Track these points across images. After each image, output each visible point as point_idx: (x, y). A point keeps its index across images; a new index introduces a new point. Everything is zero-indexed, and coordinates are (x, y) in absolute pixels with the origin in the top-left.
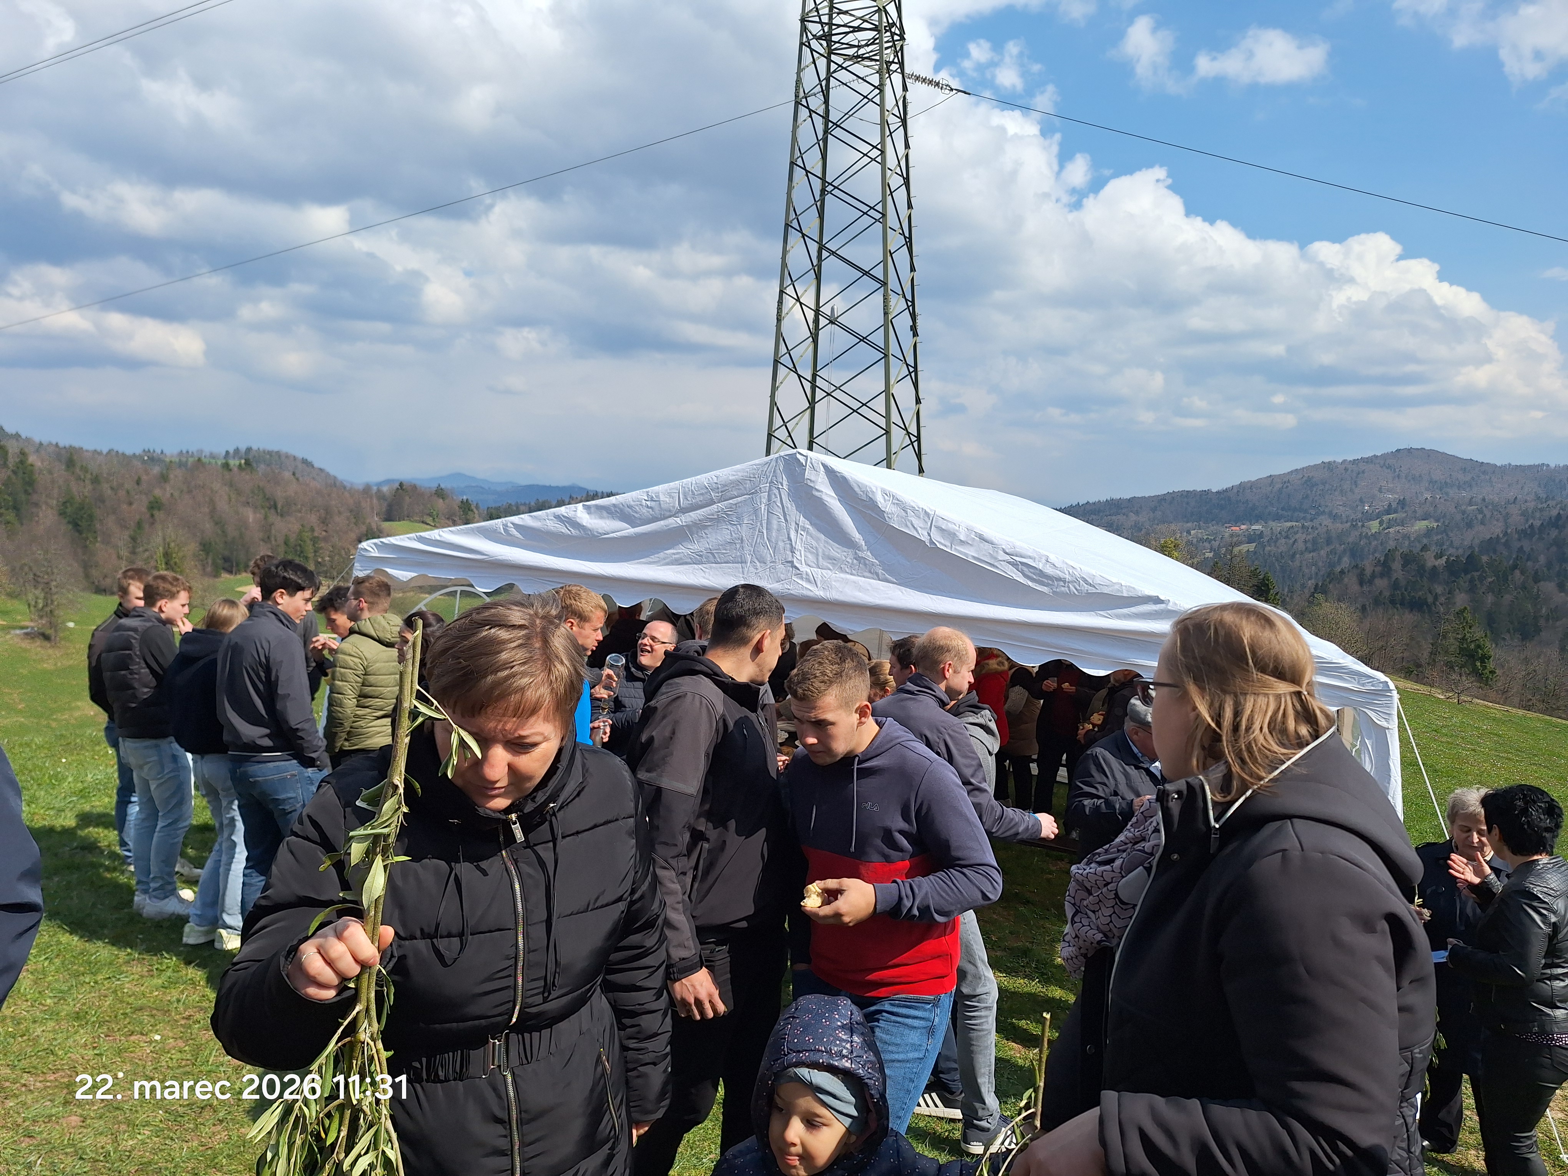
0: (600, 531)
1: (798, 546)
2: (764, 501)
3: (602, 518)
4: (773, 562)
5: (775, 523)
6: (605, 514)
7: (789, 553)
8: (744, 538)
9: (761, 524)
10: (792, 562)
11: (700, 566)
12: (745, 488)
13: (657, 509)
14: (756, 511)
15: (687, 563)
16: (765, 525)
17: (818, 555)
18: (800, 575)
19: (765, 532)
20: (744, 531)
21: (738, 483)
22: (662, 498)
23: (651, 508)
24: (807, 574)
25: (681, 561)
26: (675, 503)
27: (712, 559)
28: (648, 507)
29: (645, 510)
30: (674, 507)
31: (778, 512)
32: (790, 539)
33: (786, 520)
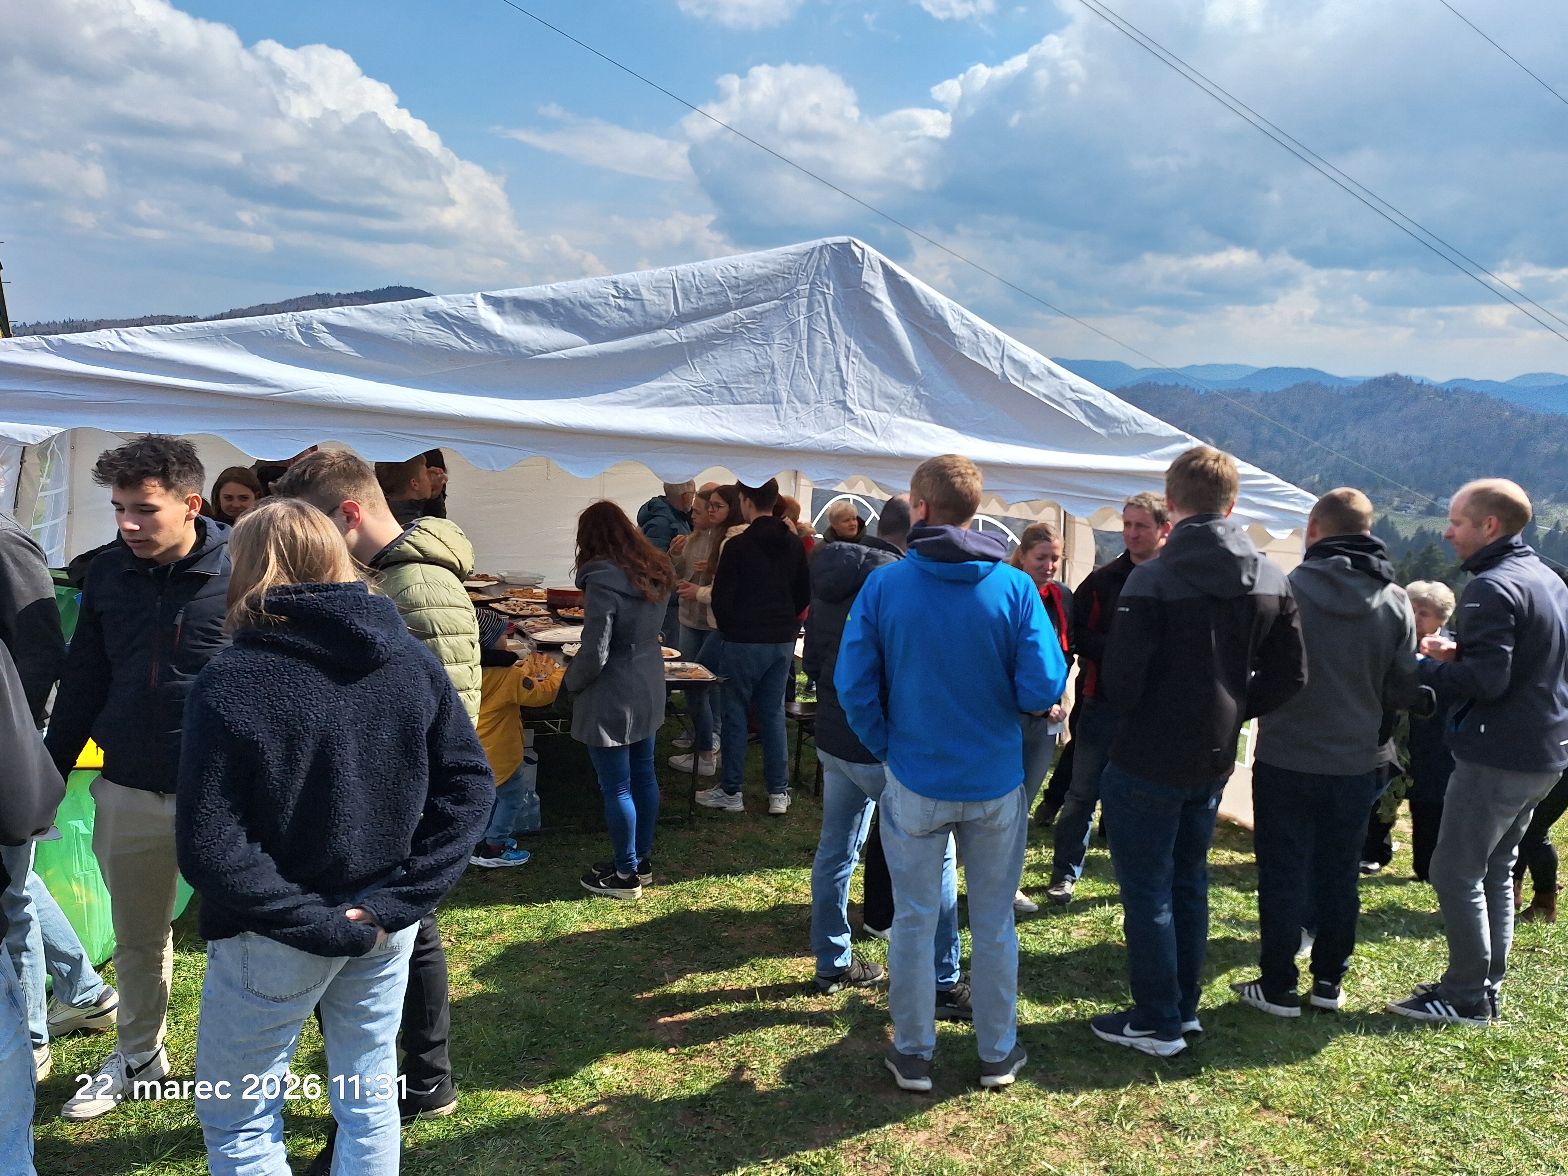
0: (532, 346)
1: (851, 379)
2: (803, 310)
3: (527, 322)
4: (818, 402)
5: (818, 343)
6: (534, 316)
7: (838, 388)
8: (777, 366)
9: (800, 346)
10: (844, 402)
11: (710, 408)
12: (776, 289)
13: (637, 311)
14: (792, 328)
15: (686, 404)
16: (805, 347)
17: (872, 392)
18: (853, 420)
19: (805, 357)
20: (777, 356)
21: (766, 280)
22: (646, 295)
23: (626, 310)
24: (863, 419)
25: (677, 401)
26: (668, 304)
27: (728, 397)
28: (619, 308)
29: (615, 315)
30: (668, 312)
31: (823, 328)
32: (839, 368)
33: (833, 341)
